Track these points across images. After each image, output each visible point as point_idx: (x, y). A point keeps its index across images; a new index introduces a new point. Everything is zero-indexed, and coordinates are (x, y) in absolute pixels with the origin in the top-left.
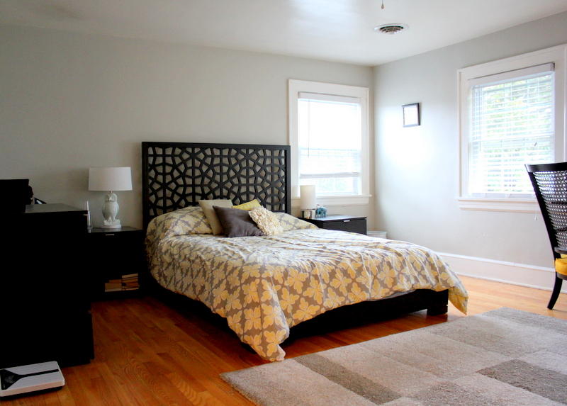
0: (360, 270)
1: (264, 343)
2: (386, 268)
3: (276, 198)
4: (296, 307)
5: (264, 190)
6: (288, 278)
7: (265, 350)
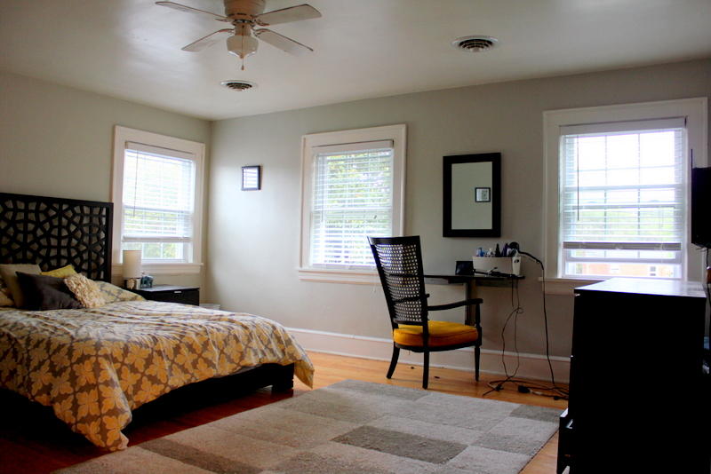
0: (206, 344)
1: (103, 431)
2: (232, 342)
3: (93, 264)
4: (137, 387)
5: (80, 254)
6: (129, 354)
7: (105, 439)
